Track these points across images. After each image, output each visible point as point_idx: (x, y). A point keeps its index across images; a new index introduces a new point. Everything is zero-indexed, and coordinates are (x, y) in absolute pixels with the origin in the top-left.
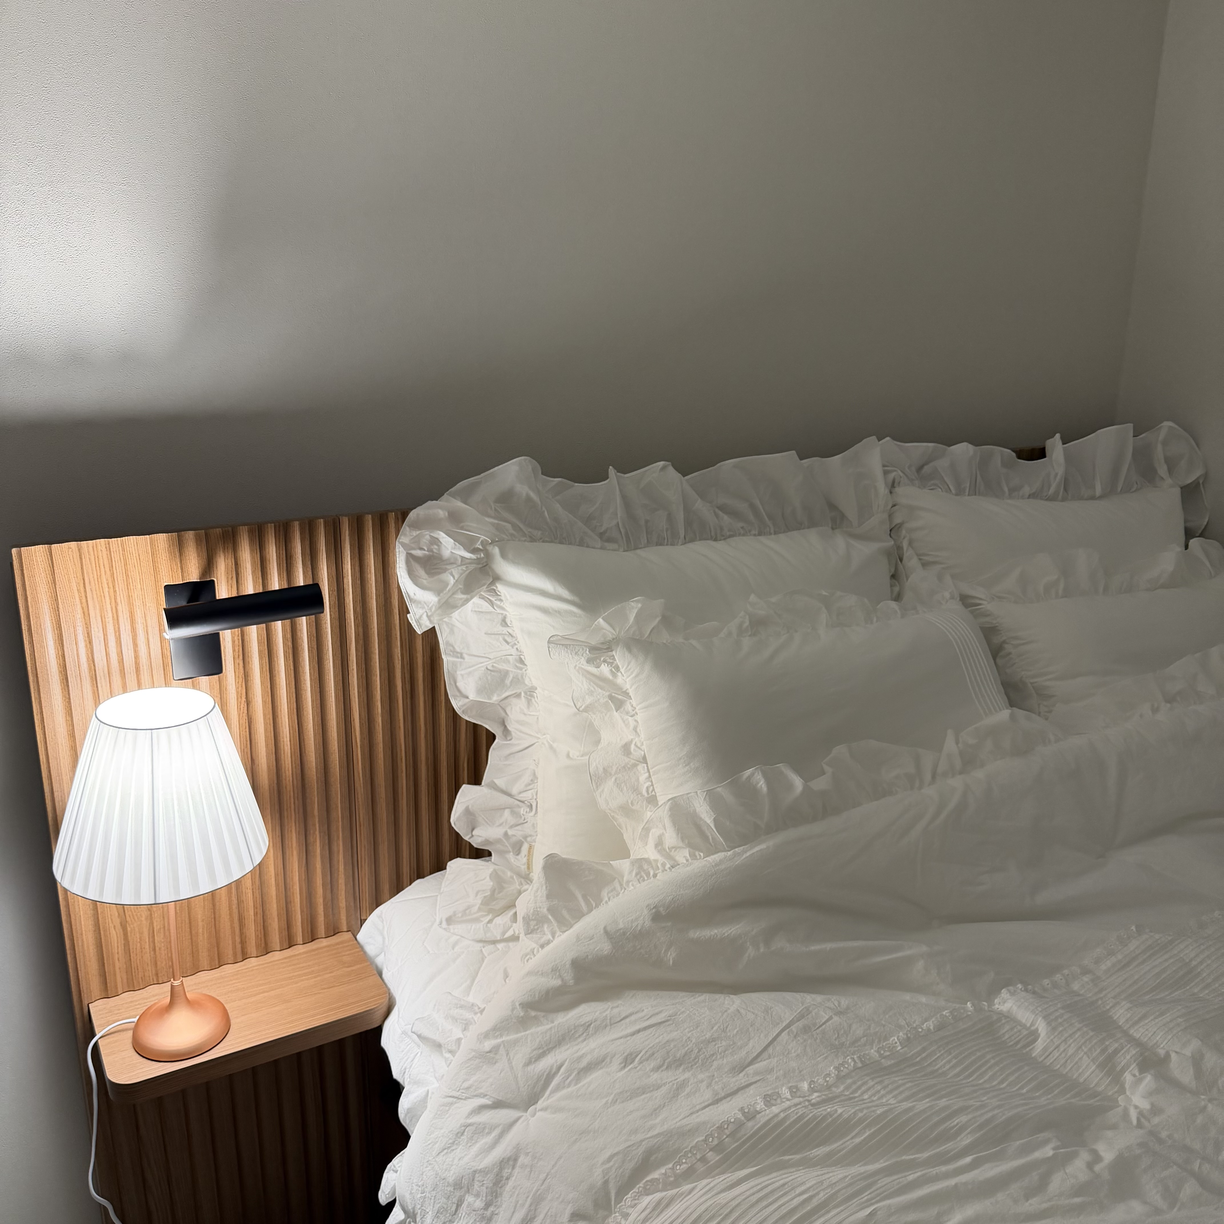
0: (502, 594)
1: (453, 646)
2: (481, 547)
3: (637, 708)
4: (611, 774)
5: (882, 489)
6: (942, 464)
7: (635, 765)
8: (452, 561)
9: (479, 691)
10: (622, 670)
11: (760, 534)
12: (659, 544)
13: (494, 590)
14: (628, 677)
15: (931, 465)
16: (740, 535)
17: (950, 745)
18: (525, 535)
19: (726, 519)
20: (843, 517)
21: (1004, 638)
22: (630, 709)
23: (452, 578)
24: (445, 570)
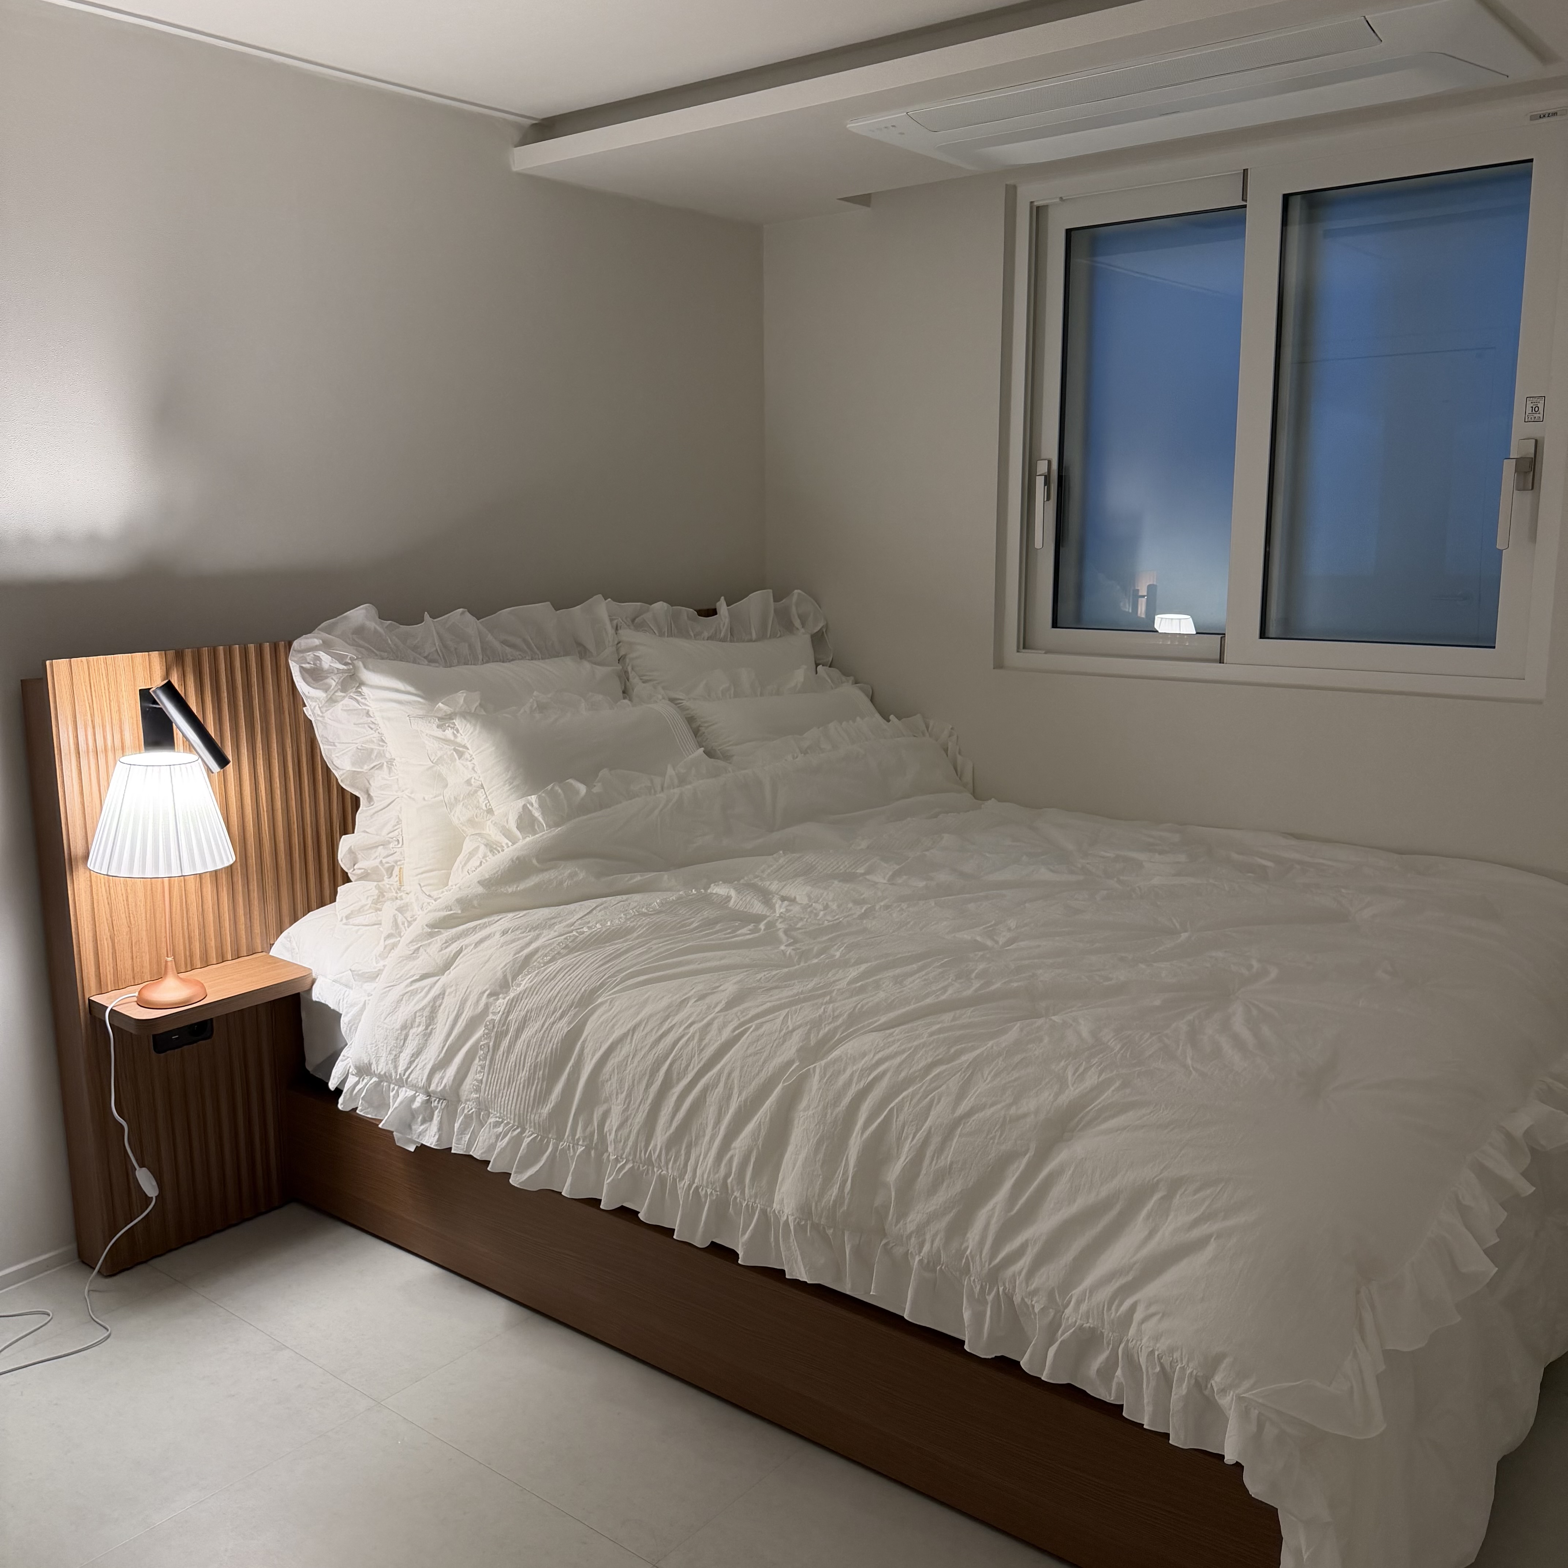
0: (366, 694)
1: (326, 738)
2: (350, 661)
3: (473, 755)
4: (459, 801)
5: (611, 631)
6: (647, 616)
7: (476, 792)
8: (331, 671)
9: (353, 764)
10: (461, 731)
11: (532, 660)
12: (466, 664)
13: (360, 692)
14: (466, 735)
15: (640, 618)
16: (519, 659)
17: (670, 771)
18: (376, 655)
19: (508, 649)
20: (585, 649)
21: (700, 723)
22: (469, 756)
23: (333, 681)
24: (327, 678)
